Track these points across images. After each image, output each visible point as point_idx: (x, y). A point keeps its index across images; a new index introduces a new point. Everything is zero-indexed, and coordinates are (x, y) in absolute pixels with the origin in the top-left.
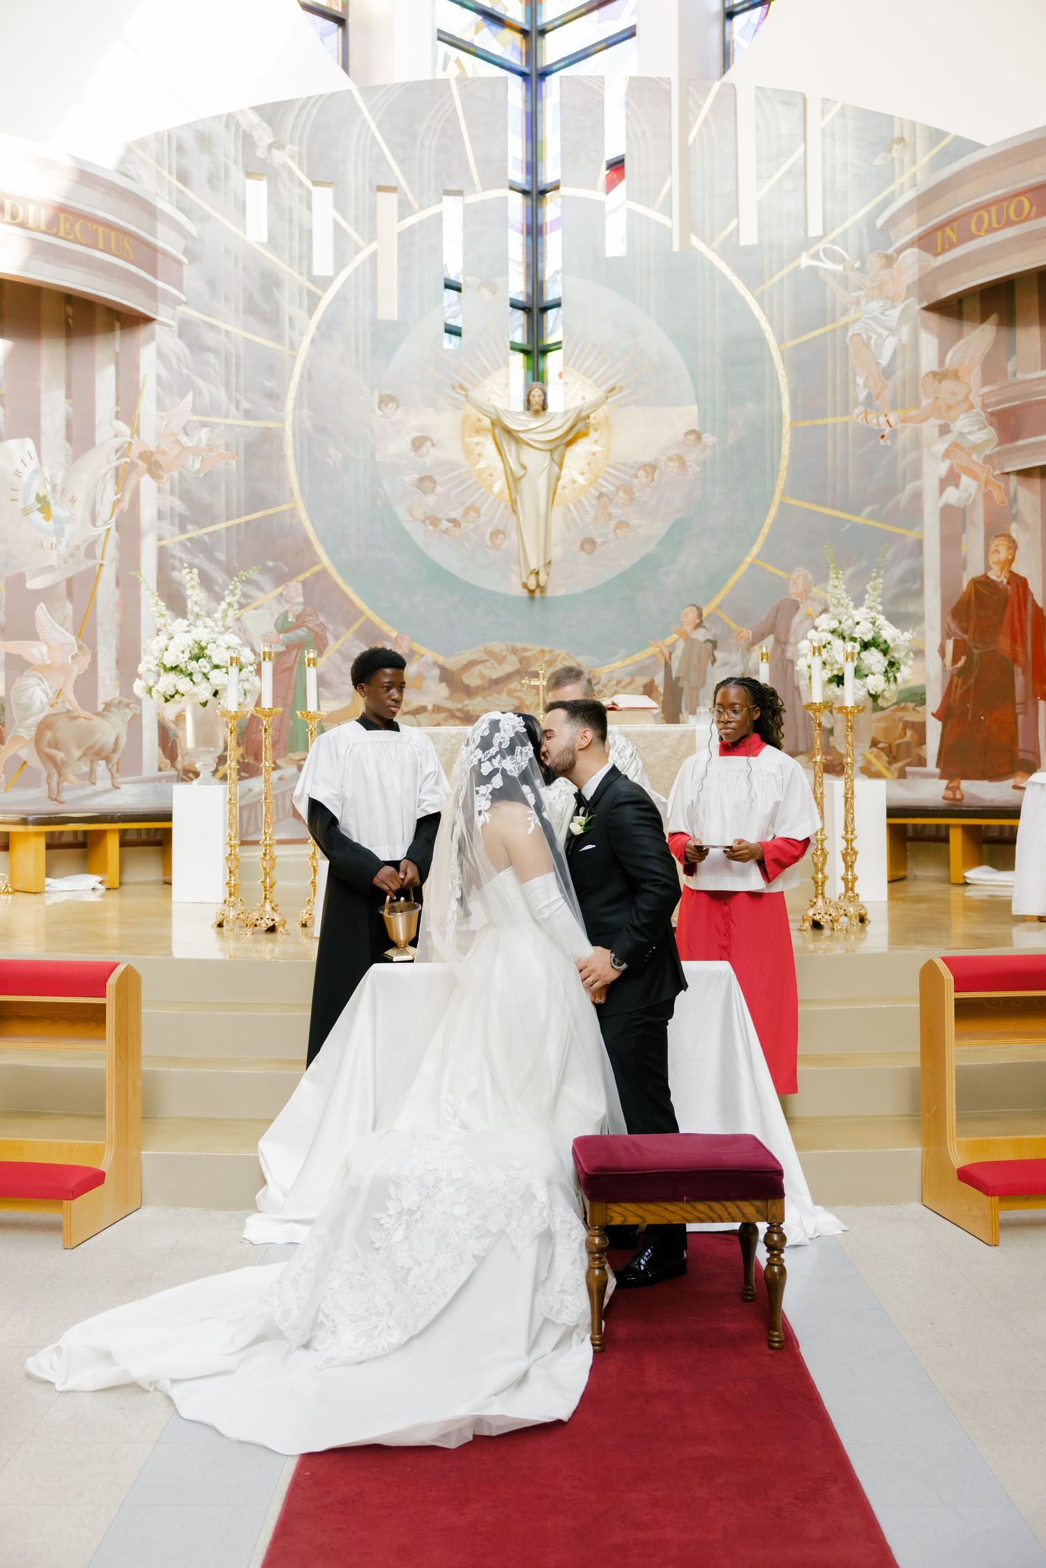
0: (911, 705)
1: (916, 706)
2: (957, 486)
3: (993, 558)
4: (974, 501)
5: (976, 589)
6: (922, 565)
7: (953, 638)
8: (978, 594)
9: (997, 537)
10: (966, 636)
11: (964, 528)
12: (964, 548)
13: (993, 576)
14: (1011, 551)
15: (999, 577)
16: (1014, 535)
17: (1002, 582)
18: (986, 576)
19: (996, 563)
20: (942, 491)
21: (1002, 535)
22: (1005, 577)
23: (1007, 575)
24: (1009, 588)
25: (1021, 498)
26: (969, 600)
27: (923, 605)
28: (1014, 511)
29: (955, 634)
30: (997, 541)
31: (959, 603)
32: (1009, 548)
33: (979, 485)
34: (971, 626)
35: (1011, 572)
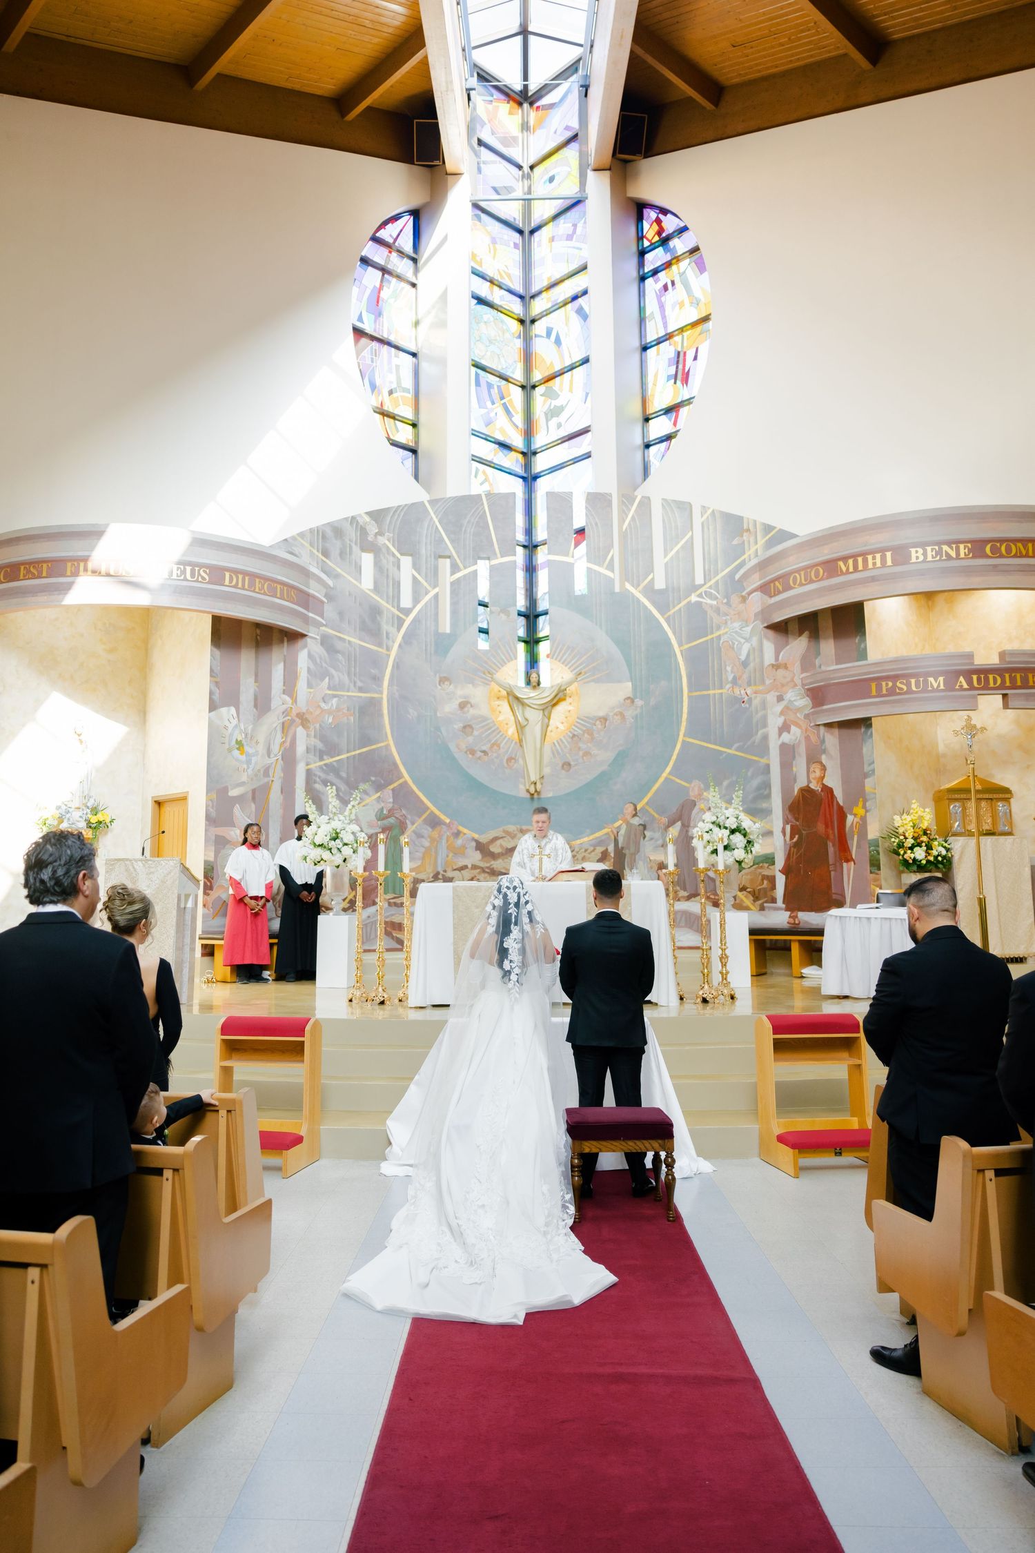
0: (766, 865)
1: (769, 865)
2: (789, 732)
3: (812, 776)
4: (799, 741)
5: (803, 796)
6: (770, 779)
7: (790, 824)
9: (814, 763)
10: (798, 823)
11: (794, 758)
12: (794, 769)
13: (813, 786)
14: (822, 772)
15: (816, 787)
16: (824, 762)
17: (818, 790)
18: (808, 786)
19: (814, 779)
20: (780, 735)
21: (817, 762)
23: (821, 786)
24: (823, 793)
25: (826, 739)
26: (799, 801)
27: (771, 804)
29: (791, 822)
30: (814, 765)
31: (793, 803)
32: (822, 770)
33: (802, 732)
34: (801, 816)
35: (823, 784)
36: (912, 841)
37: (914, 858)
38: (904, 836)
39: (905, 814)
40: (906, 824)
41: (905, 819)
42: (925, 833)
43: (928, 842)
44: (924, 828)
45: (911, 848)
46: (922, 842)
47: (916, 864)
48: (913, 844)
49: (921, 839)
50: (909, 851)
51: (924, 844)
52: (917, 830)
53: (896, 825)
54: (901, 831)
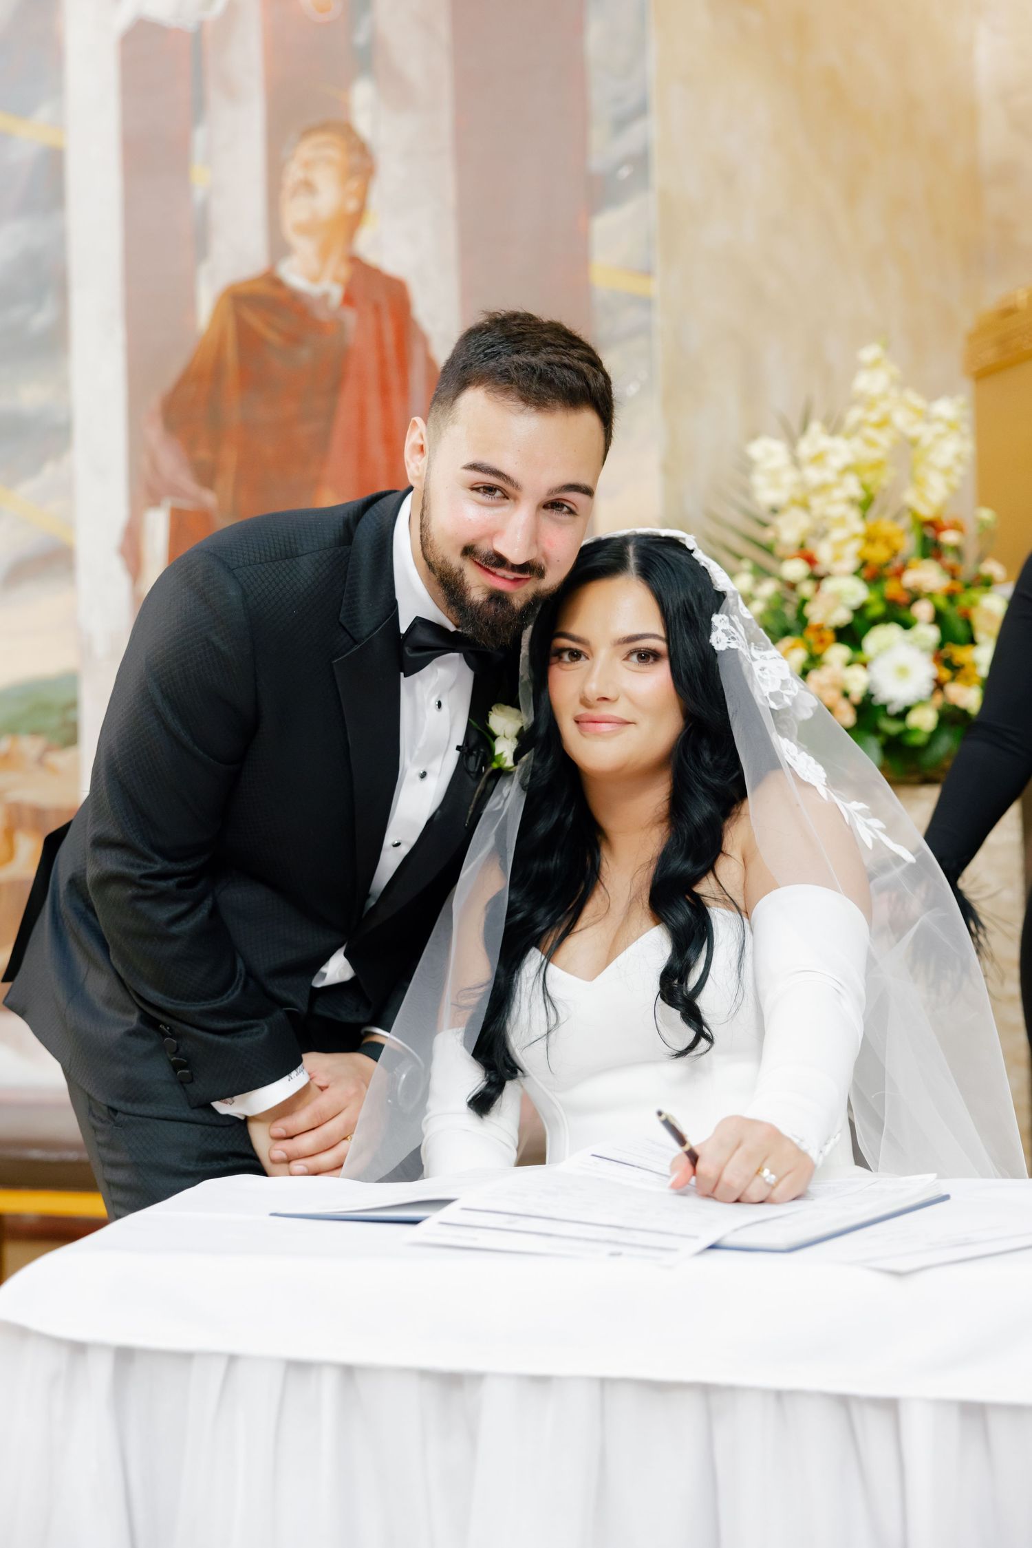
0: (30, 746)
1: (48, 749)
3: (296, 211)
5: (241, 325)
6: (60, 241)
7: (167, 503)
8: (248, 339)
9: (307, 133)
10: (210, 499)
11: (197, 109)
12: (201, 177)
13: (295, 275)
14: (354, 184)
15: (315, 279)
16: (363, 123)
17: (326, 297)
18: (273, 280)
19: (304, 229)
21: (324, 127)
22: (336, 279)
23: (344, 271)
24: (350, 318)
27: (66, 384)
28: (360, 38)
29: (175, 491)
30: (306, 150)
31: (190, 377)
32: (348, 173)
34: (230, 457)
35: (355, 261)
36: (856, 592)
37: (868, 697)
38: (811, 560)
39: (815, 427)
40: (823, 488)
41: (819, 459)
42: (931, 549)
43: (951, 596)
44: (927, 513)
45: (850, 635)
46: (915, 596)
47: (876, 731)
48: (859, 611)
49: (910, 579)
50: (838, 653)
51: (923, 610)
52: (887, 526)
53: (766, 495)
54: (789, 531)
